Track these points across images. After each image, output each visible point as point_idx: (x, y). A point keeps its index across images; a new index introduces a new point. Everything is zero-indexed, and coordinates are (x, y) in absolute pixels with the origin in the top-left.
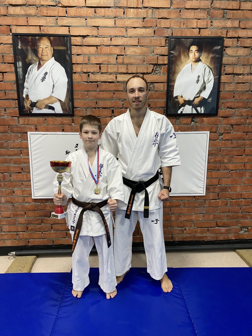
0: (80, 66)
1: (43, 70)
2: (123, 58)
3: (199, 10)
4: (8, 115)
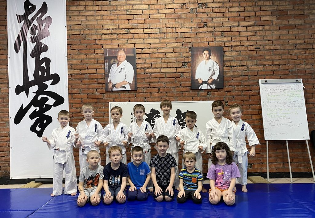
0: (140, 64)
1: (120, 67)
2: (165, 59)
3: (207, 33)
4: (98, 92)
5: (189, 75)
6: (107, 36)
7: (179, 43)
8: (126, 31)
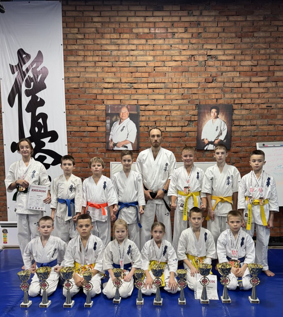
0: (144, 122)
1: (122, 125)
2: (170, 117)
3: (216, 88)
4: (99, 151)
5: (195, 135)
6: (108, 91)
7: (185, 99)
8: (129, 85)
